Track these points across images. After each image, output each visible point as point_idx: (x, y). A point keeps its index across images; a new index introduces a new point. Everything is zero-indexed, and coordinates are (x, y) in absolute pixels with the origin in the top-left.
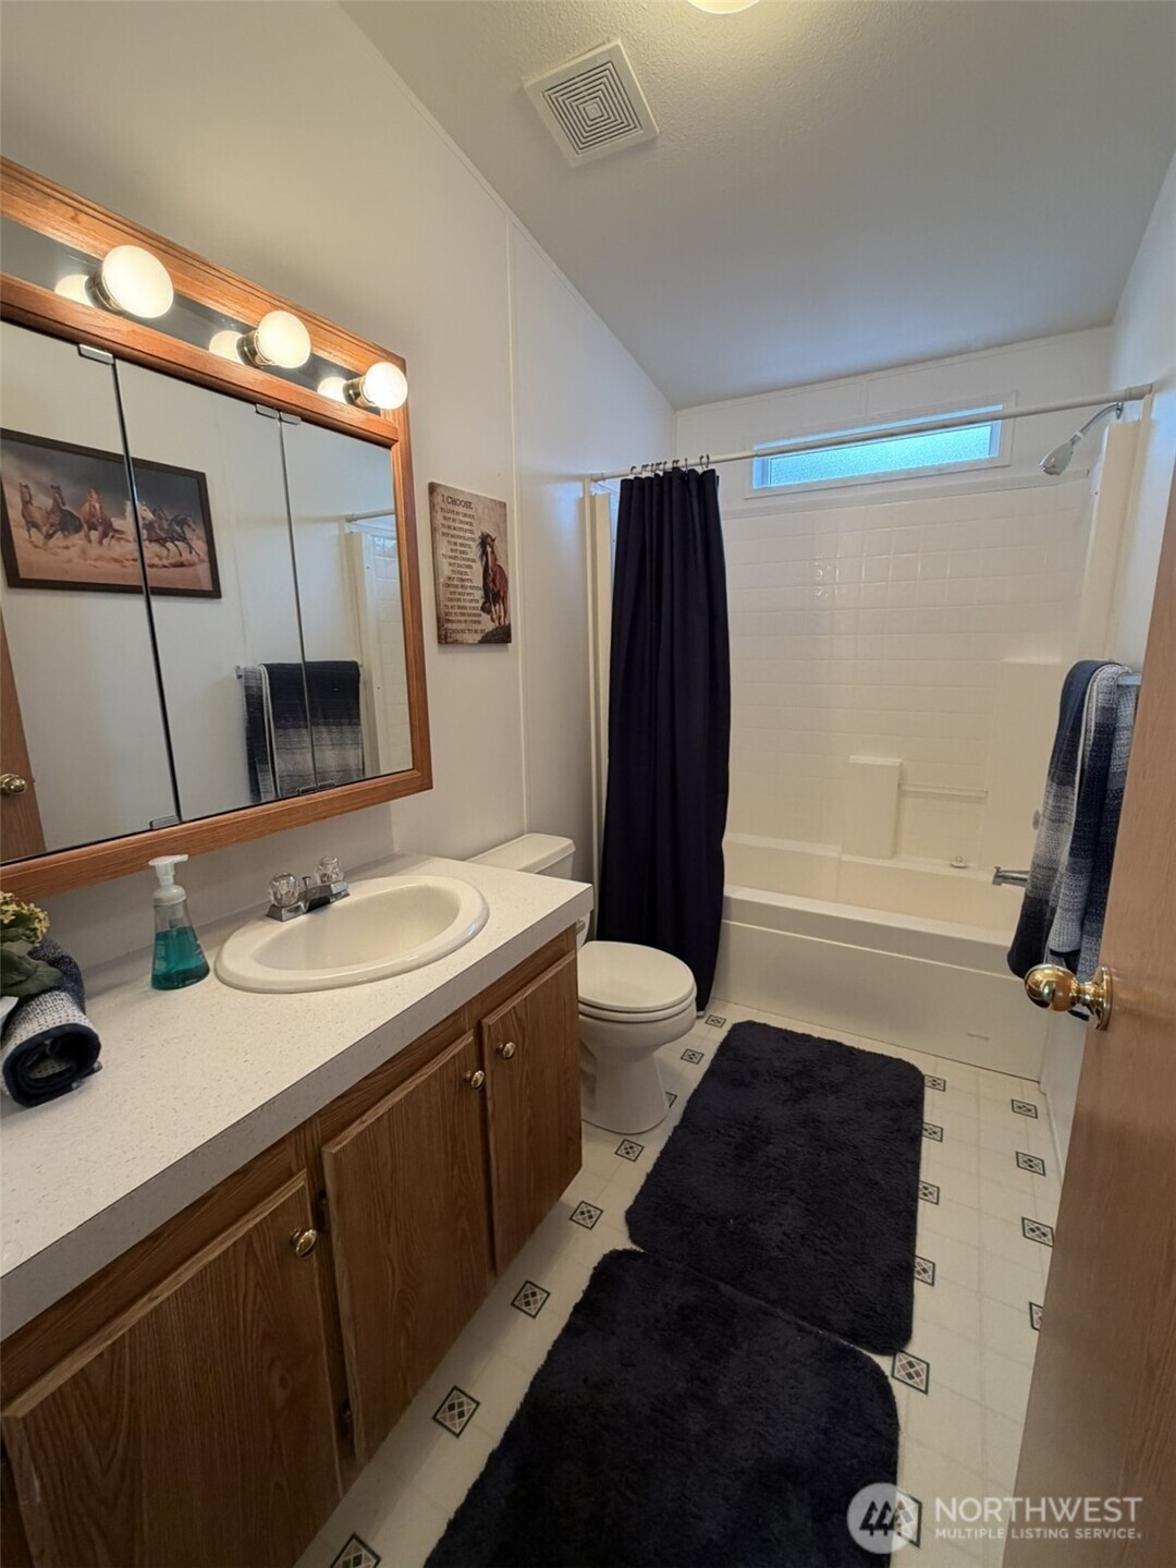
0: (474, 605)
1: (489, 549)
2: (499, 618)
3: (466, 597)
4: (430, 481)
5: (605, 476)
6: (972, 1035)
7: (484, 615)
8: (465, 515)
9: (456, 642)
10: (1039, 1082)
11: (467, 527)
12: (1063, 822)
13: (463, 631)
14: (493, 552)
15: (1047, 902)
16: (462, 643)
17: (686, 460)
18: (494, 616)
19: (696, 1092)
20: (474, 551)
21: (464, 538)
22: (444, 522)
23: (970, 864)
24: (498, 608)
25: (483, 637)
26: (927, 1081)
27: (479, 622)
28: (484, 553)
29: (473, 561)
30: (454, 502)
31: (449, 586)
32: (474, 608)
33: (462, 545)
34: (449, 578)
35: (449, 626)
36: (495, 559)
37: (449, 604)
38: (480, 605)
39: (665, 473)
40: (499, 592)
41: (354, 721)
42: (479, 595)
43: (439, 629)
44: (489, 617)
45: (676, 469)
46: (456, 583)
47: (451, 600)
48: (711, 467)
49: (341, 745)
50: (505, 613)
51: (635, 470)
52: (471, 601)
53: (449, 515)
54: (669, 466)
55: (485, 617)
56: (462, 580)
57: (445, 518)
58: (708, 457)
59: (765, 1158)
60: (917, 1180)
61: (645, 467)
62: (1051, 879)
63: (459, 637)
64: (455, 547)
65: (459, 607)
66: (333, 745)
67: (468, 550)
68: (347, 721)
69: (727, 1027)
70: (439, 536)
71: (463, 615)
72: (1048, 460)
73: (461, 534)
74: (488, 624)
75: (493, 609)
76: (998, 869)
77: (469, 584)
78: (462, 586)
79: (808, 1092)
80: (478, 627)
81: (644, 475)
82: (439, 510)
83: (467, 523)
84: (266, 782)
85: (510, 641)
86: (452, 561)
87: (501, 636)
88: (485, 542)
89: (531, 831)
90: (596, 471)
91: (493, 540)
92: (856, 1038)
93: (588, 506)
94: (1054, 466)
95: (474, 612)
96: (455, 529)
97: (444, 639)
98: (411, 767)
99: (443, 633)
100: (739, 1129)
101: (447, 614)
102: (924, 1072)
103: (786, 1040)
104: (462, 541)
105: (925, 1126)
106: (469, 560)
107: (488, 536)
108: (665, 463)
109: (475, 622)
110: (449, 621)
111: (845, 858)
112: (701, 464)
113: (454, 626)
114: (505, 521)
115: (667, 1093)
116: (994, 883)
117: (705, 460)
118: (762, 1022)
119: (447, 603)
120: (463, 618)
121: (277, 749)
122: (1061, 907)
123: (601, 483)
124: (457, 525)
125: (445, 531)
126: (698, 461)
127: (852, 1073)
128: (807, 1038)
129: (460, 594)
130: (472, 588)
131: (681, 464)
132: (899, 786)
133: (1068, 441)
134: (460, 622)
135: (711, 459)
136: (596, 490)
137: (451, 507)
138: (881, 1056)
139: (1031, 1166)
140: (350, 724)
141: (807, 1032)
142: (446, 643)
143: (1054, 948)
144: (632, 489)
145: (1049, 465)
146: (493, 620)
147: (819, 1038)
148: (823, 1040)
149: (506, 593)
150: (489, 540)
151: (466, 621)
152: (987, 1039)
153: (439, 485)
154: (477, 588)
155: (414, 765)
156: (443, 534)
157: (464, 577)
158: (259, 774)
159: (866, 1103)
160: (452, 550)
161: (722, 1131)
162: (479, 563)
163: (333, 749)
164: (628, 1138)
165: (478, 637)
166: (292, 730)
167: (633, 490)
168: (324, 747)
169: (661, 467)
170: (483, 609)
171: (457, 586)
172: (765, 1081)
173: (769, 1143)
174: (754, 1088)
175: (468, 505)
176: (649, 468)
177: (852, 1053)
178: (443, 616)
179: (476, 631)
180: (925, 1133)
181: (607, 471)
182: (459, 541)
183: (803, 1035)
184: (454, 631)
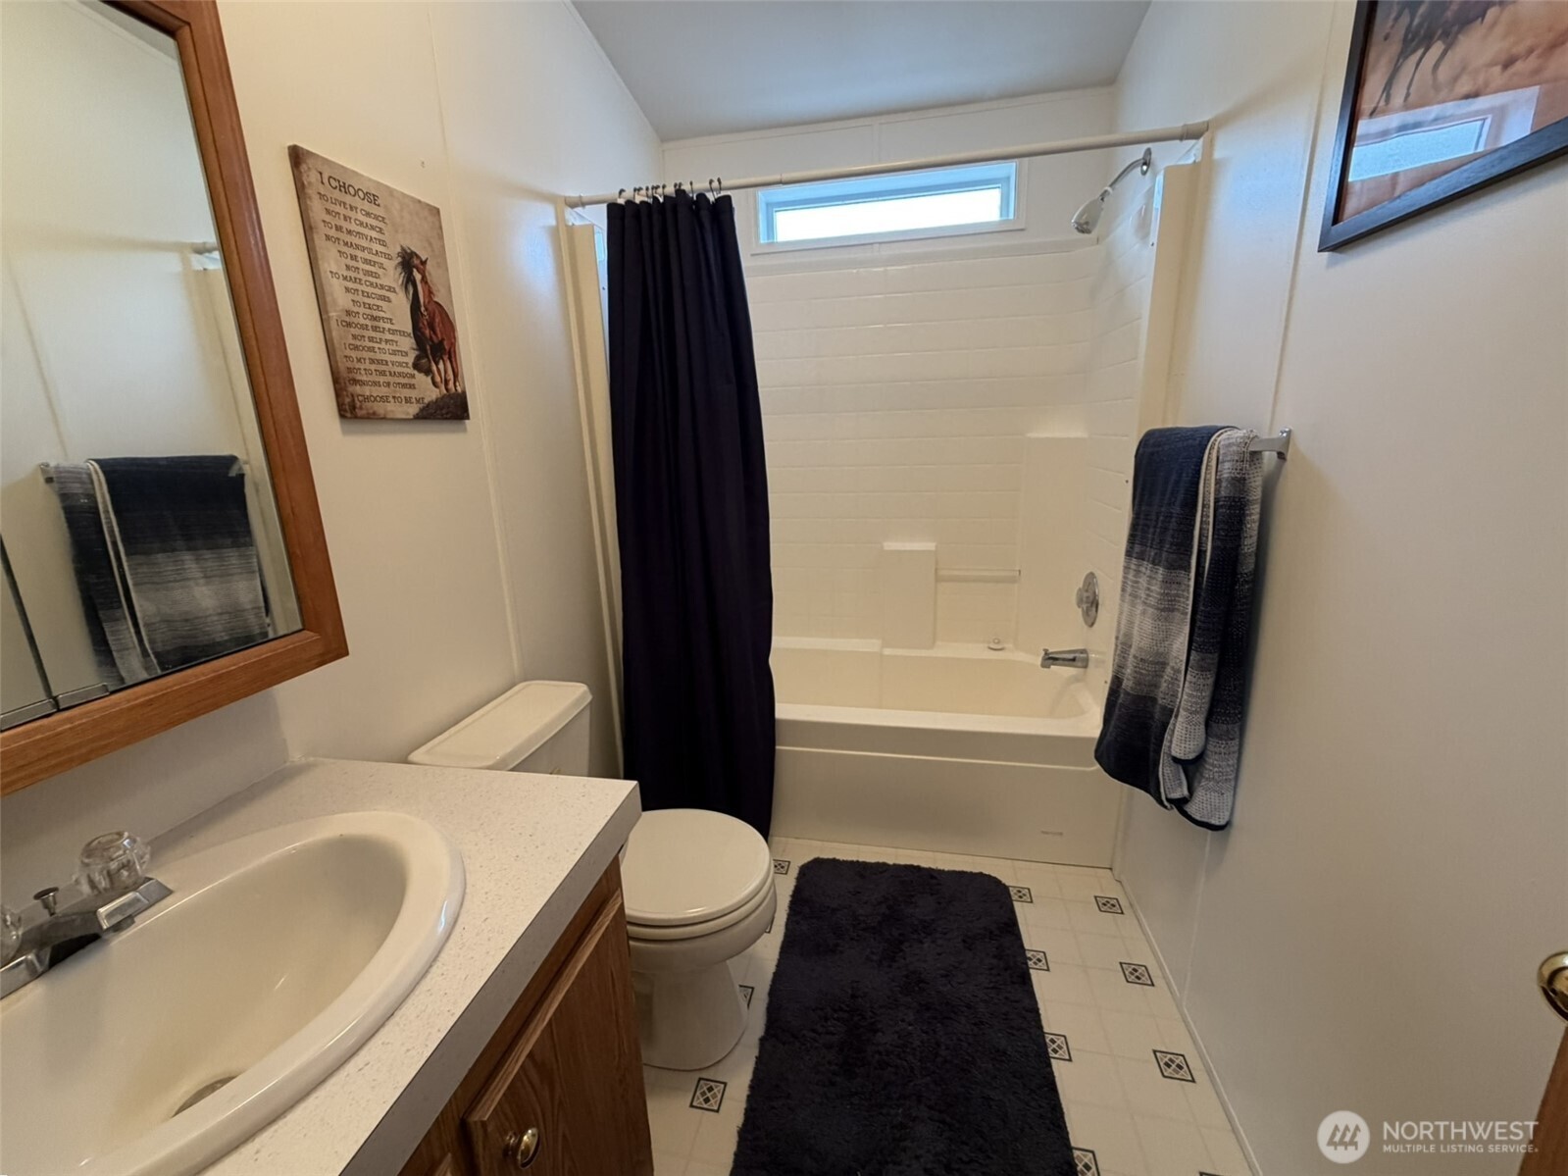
0: (398, 358)
1: (418, 277)
2: (446, 382)
3: (383, 345)
4: (291, 144)
5: (584, 200)
6: (1047, 833)
7: (420, 377)
8: (368, 214)
9: (373, 417)
10: (1111, 869)
11: (374, 234)
12: (1173, 610)
13: (384, 399)
14: (424, 280)
15: (1154, 700)
16: (384, 418)
17: (691, 184)
18: (438, 379)
19: (777, 975)
20: (392, 276)
21: (370, 251)
22: (328, 218)
23: (1006, 646)
24: (442, 367)
25: (422, 410)
26: (1013, 892)
27: (412, 386)
28: (409, 280)
29: (391, 289)
30: (344, 188)
31: (349, 325)
32: (400, 364)
33: (367, 261)
34: (348, 313)
35: (358, 389)
36: (430, 293)
37: (354, 354)
38: (410, 359)
39: (666, 197)
40: (441, 342)
41: (242, 540)
42: (408, 344)
43: (338, 395)
44: (429, 379)
45: (680, 192)
46: (362, 321)
47: (356, 348)
48: (723, 193)
49: (221, 576)
50: (456, 375)
51: (623, 194)
52: (394, 353)
53: (337, 208)
54: (670, 190)
55: (422, 380)
56: (375, 318)
57: (328, 212)
58: (719, 180)
59: (877, 1056)
60: (1042, 1034)
61: (637, 190)
62: (1158, 675)
63: (380, 408)
64: (352, 263)
65: (372, 361)
66: (205, 577)
67: (381, 272)
68: (229, 541)
69: (794, 872)
70: (319, 240)
71: (383, 373)
72: (1081, 215)
73: (364, 243)
74: (427, 390)
75: (434, 368)
76: (1046, 651)
77: (387, 326)
78: (375, 329)
79: (901, 942)
80: (413, 394)
81: (638, 200)
82: (316, 197)
83: (373, 228)
84: (122, 635)
85: (468, 418)
86: (350, 285)
87: (452, 409)
88: (409, 263)
89: (527, 677)
90: (573, 193)
91: (424, 263)
92: (931, 853)
93: (565, 241)
94: (1087, 223)
95: (400, 369)
96: (349, 232)
97: (351, 410)
98: (300, 627)
99: (348, 400)
100: (838, 1019)
101: (349, 370)
102: (1007, 884)
103: (862, 876)
104: (366, 255)
105: (1029, 955)
106: (382, 287)
107: (413, 254)
108: (664, 187)
109: (404, 386)
110: (355, 382)
111: (887, 652)
112: (712, 190)
113: (367, 391)
114: (441, 237)
115: (741, 986)
116: (1043, 666)
117: (715, 184)
118: (831, 857)
119: (348, 352)
120: (382, 379)
121: (135, 585)
122: (1186, 710)
123: (579, 210)
124: (353, 227)
125: (332, 233)
126: (707, 185)
127: (939, 903)
128: (881, 868)
129: (371, 339)
130: (393, 332)
131: (686, 187)
132: (936, 570)
133: (1098, 196)
134: (376, 384)
135: (725, 183)
136: (573, 217)
137: (337, 195)
138: (962, 874)
139: (1138, 978)
140: (236, 545)
141: (881, 861)
142: (356, 417)
143: (1178, 756)
144: (623, 219)
145: (1082, 221)
146: (435, 384)
147: (894, 865)
148: (899, 866)
149: (453, 344)
150: (416, 262)
151: (388, 384)
152: (1061, 834)
153: (309, 153)
154: (403, 333)
155: (303, 622)
156: (328, 238)
157: (375, 313)
158: (105, 625)
159: (964, 941)
160: (348, 267)
161: (821, 1030)
162: (401, 294)
163: (207, 584)
164: (704, 1075)
165: (413, 409)
166: (160, 556)
167: (625, 219)
168: (191, 583)
169: (660, 190)
170: (416, 366)
171: (365, 327)
172: (852, 939)
173: (875, 1031)
174: (842, 952)
175: (372, 199)
176: (643, 192)
177: (932, 877)
178: (343, 373)
179: (408, 400)
180: (1030, 963)
181: (586, 194)
182: (359, 254)
183: (878, 864)
184: (367, 399)
